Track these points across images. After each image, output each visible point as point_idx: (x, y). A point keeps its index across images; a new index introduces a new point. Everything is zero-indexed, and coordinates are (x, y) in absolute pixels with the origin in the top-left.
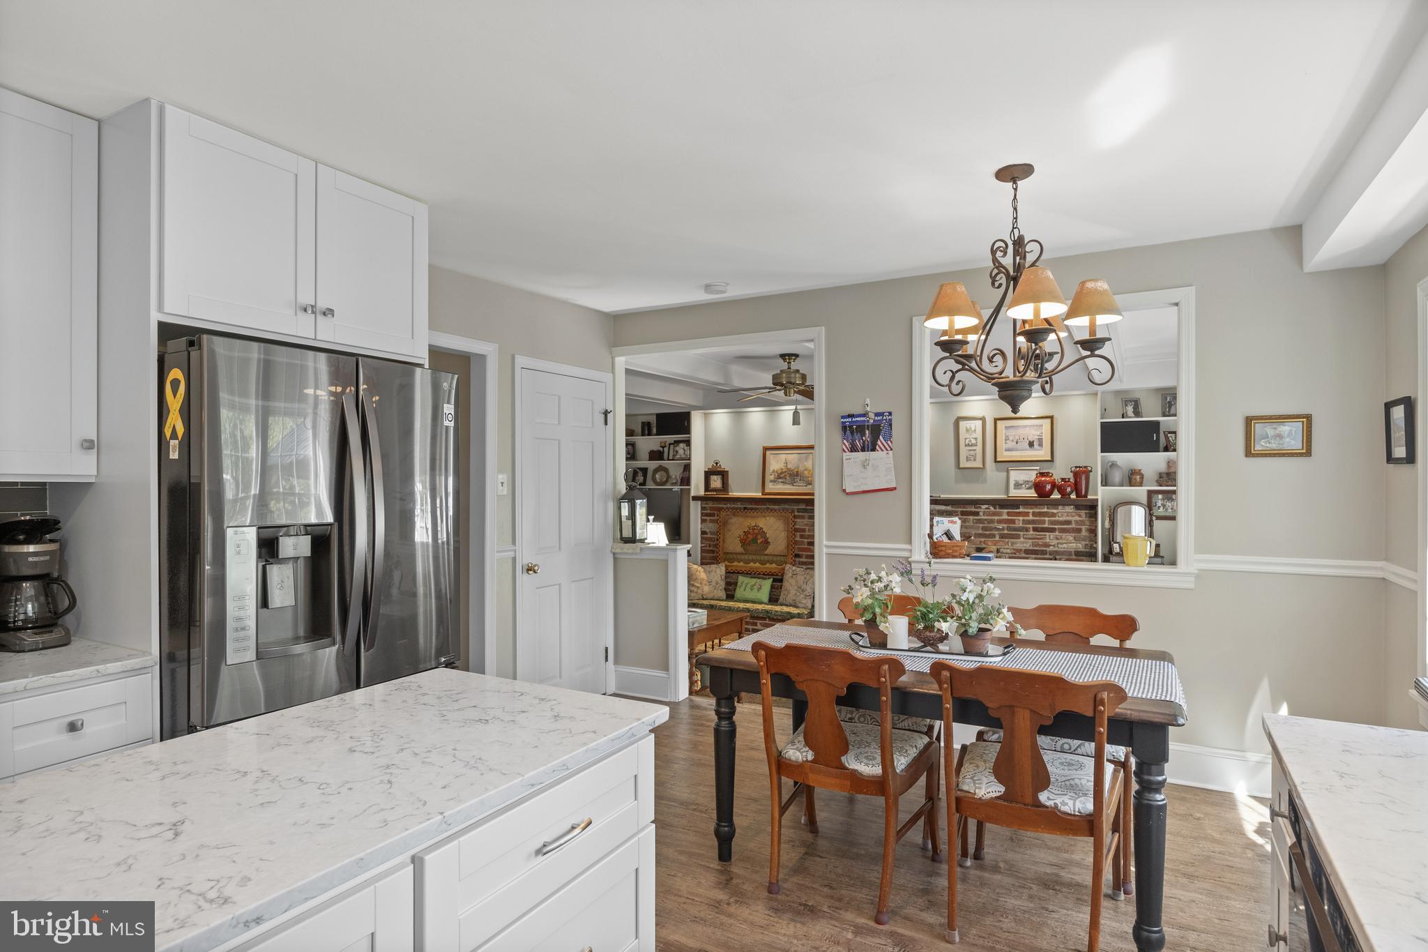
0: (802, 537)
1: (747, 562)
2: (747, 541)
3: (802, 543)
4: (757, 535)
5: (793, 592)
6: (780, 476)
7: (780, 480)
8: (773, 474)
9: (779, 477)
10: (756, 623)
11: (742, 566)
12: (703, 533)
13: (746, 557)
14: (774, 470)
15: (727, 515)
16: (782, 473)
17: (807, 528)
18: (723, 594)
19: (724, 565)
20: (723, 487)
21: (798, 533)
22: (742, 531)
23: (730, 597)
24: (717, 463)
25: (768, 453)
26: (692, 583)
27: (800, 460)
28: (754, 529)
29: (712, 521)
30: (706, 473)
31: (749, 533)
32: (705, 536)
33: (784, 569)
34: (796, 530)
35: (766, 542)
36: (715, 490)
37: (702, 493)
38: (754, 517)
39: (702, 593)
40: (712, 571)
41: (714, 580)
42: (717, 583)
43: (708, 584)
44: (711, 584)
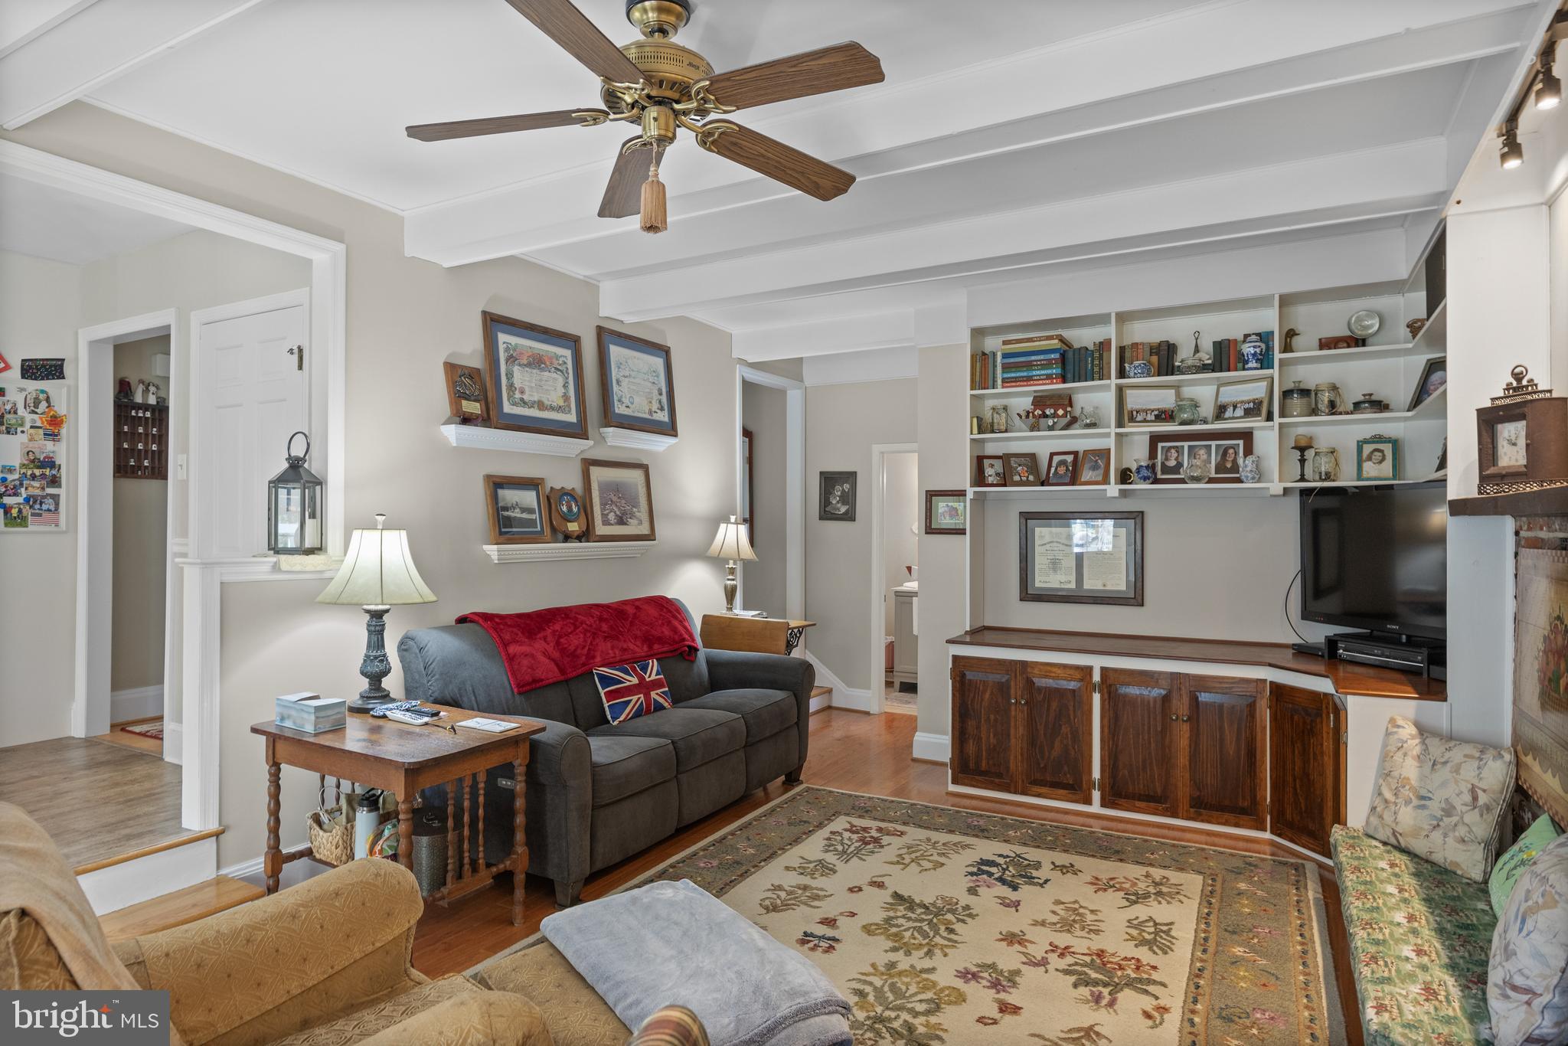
11: (1537, 777)
19: (1508, 757)
20: (1526, 466)
39: (1394, 825)
40: (1446, 763)
41: (1439, 796)
42: (1449, 811)
43: (1415, 802)
44: (1423, 807)
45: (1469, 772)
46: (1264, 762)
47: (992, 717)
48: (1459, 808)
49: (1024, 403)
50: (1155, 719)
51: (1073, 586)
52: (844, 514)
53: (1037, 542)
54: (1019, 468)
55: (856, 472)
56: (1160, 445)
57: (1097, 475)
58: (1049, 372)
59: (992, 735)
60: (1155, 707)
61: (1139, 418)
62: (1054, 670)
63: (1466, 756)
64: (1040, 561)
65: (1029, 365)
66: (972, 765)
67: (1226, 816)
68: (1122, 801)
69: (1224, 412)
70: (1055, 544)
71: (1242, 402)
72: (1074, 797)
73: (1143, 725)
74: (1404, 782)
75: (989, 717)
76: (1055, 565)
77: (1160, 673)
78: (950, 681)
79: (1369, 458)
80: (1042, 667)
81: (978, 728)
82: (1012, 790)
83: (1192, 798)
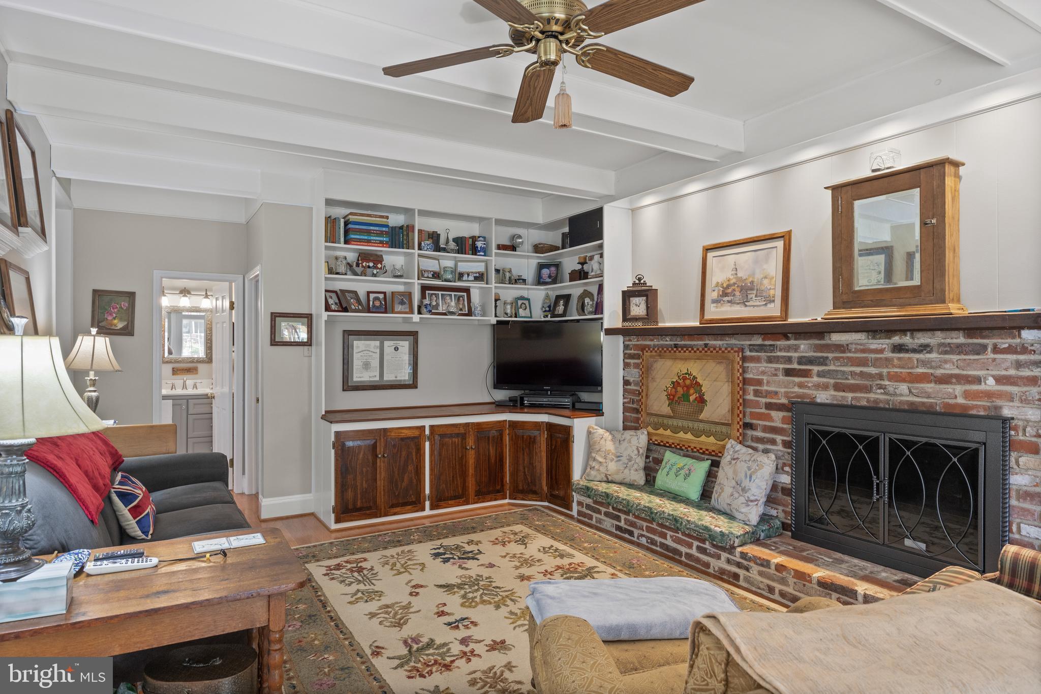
0: (757, 393)
1: (676, 430)
2: (676, 398)
3: (757, 405)
4: (688, 388)
5: (728, 490)
6: (725, 292)
7: (726, 299)
8: (717, 289)
9: (725, 294)
10: (666, 534)
11: (668, 437)
12: (626, 383)
13: (675, 422)
14: (718, 283)
15: (651, 357)
16: (728, 286)
17: (765, 378)
18: (640, 478)
19: (646, 433)
20: (647, 315)
21: (752, 388)
22: (669, 381)
23: (650, 483)
24: (640, 279)
25: (710, 255)
26: (594, 455)
27: (756, 262)
28: (685, 379)
29: (636, 366)
30: (625, 294)
31: (678, 383)
32: (629, 387)
33: (724, 447)
34: (745, 381)
35: (701, 400)
36: (636, 319)
37: (618, 324)
38: (685, 359)
39: (606, 472)
40: (624, 440)
41: (625, 454)
42: (630, 459)
43: (616, 459)
44: (620, 460)
45: (634, 441)
46: (506, 463)
47: (364, 470)
48: (634, 457)
49: (352, 257)
50: (458, 451)
51: (377, 378)
52: (121, 329)
53: (355, 351)
54: (352, 300)
55: (135, 293)
56: (427, 292)
57: (405, 308)
58: (381, 239)
59: (364, 482)
60: (458, 444)
61: (426, 275)
62: (403, 431)
63: (631, 435)
64: (357, 363)
65: (368, 232)
66: (350, 507)
67: (491, 496)
68: (442, 503)
69: (462, 277)
70: (366, 352)
71: (472, 273)
72: (416, 509)
73: (453, 455)
74: (608, 452)
75: (362, 471)
76: (367, 366)
77: (460, 424)
78: (333, 451)
79: (521, 308)
80: (396, 431)
81: (355, 479)
82: (378, 516)
83: (476, 491)
